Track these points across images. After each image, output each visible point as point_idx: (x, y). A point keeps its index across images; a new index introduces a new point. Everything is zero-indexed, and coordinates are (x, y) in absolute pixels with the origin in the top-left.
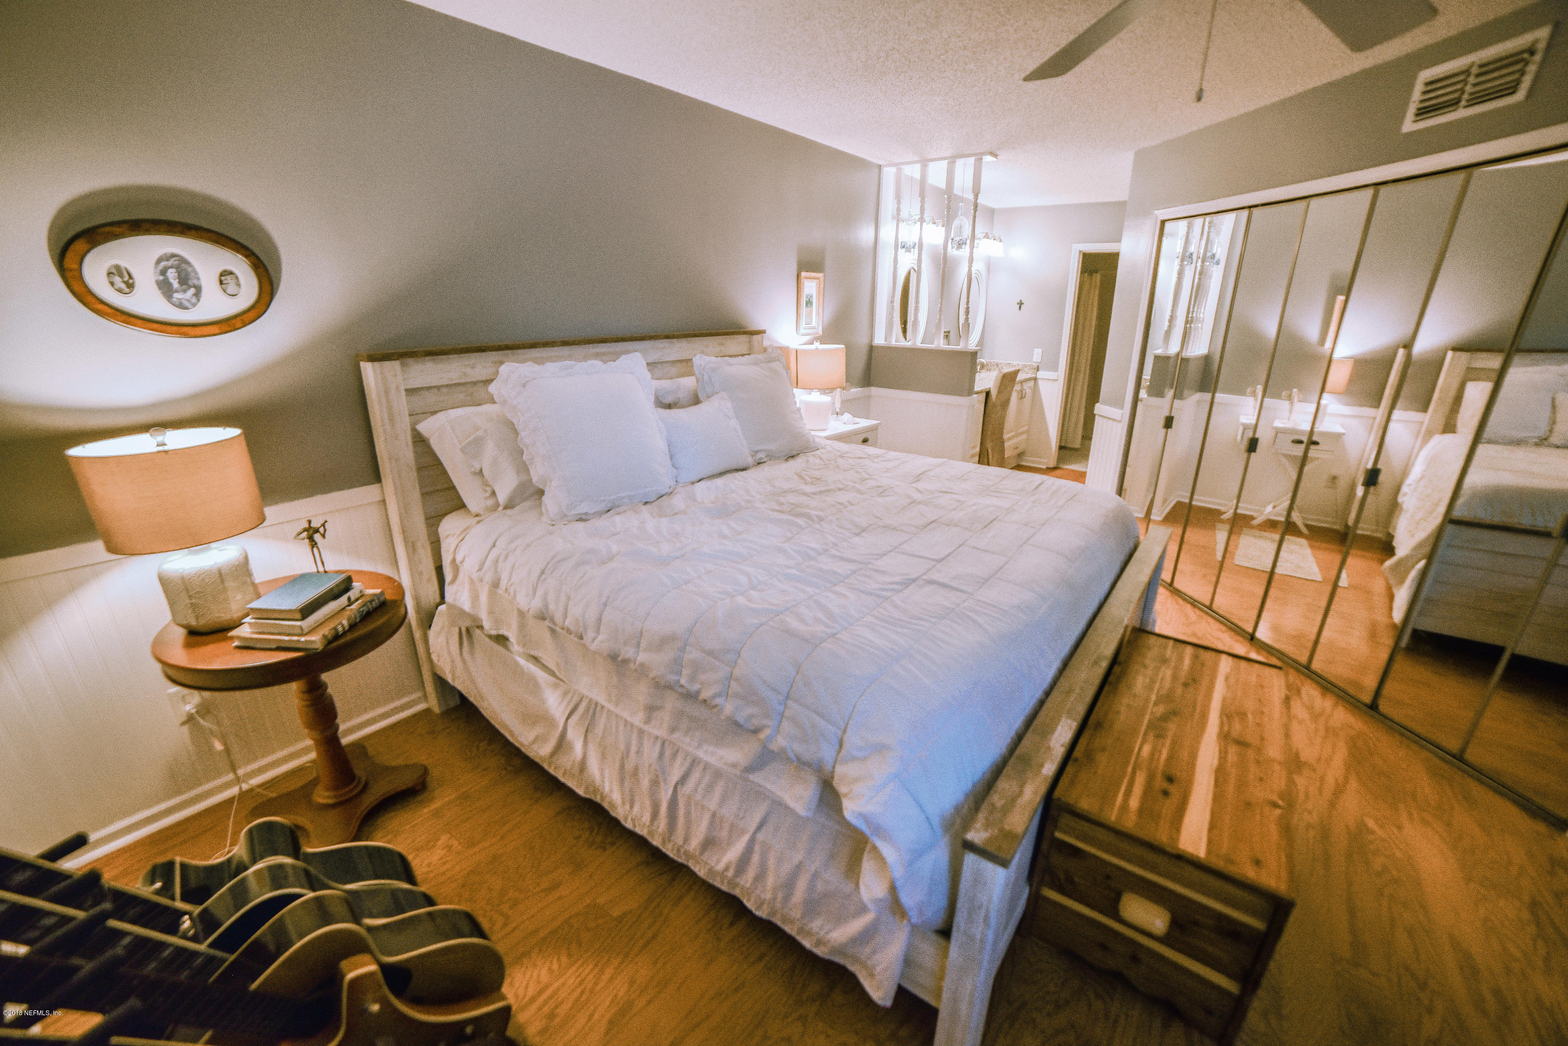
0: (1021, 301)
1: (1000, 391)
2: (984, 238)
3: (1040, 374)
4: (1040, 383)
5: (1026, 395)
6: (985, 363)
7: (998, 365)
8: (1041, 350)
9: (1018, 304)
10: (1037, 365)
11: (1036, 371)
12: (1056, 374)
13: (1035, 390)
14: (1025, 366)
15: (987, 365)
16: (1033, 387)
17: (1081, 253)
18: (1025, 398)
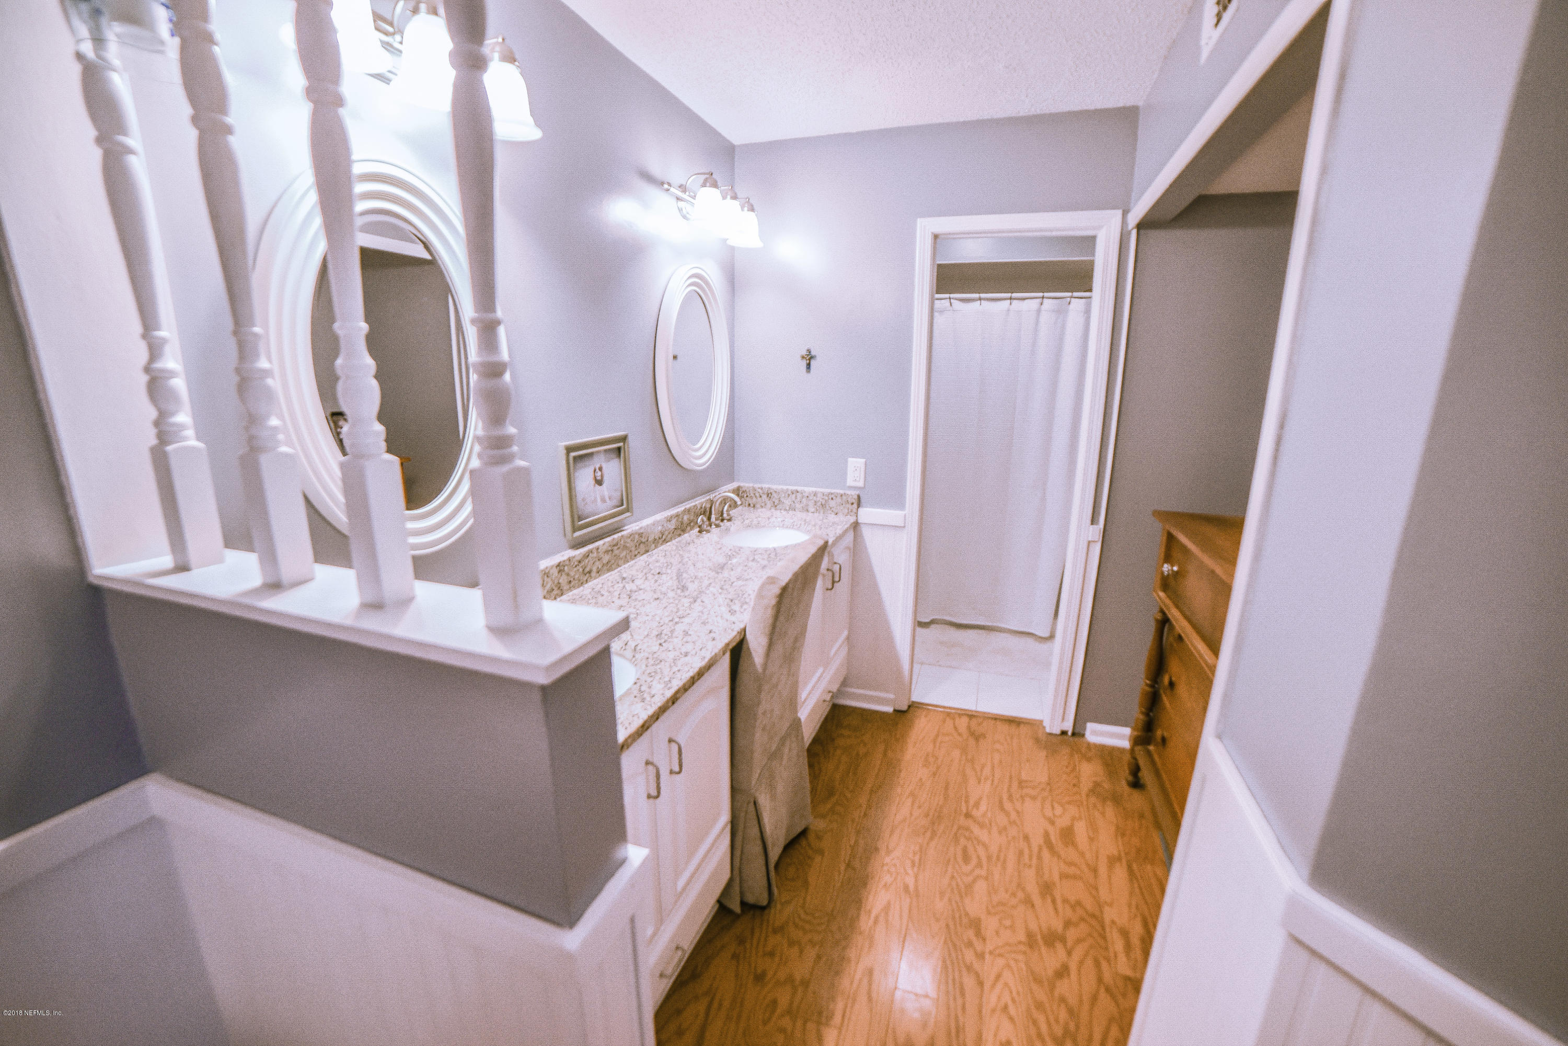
0: (809, 351)
1: (774, 633)
2: (704, 185)
3: (867, 514)
4: (866, 532)
5: (840, 574)
6: (744, 489)
7: (770, 495)
8: (863, 460)
9: (803, 357)
10: (857, 493)
11: (856, 508)
12: (900, 513)
13: (857, 549)
14: (832, 497)
15: (748, 494)
16: (851, 545)
17: (938, 241)
18: (839, 581)
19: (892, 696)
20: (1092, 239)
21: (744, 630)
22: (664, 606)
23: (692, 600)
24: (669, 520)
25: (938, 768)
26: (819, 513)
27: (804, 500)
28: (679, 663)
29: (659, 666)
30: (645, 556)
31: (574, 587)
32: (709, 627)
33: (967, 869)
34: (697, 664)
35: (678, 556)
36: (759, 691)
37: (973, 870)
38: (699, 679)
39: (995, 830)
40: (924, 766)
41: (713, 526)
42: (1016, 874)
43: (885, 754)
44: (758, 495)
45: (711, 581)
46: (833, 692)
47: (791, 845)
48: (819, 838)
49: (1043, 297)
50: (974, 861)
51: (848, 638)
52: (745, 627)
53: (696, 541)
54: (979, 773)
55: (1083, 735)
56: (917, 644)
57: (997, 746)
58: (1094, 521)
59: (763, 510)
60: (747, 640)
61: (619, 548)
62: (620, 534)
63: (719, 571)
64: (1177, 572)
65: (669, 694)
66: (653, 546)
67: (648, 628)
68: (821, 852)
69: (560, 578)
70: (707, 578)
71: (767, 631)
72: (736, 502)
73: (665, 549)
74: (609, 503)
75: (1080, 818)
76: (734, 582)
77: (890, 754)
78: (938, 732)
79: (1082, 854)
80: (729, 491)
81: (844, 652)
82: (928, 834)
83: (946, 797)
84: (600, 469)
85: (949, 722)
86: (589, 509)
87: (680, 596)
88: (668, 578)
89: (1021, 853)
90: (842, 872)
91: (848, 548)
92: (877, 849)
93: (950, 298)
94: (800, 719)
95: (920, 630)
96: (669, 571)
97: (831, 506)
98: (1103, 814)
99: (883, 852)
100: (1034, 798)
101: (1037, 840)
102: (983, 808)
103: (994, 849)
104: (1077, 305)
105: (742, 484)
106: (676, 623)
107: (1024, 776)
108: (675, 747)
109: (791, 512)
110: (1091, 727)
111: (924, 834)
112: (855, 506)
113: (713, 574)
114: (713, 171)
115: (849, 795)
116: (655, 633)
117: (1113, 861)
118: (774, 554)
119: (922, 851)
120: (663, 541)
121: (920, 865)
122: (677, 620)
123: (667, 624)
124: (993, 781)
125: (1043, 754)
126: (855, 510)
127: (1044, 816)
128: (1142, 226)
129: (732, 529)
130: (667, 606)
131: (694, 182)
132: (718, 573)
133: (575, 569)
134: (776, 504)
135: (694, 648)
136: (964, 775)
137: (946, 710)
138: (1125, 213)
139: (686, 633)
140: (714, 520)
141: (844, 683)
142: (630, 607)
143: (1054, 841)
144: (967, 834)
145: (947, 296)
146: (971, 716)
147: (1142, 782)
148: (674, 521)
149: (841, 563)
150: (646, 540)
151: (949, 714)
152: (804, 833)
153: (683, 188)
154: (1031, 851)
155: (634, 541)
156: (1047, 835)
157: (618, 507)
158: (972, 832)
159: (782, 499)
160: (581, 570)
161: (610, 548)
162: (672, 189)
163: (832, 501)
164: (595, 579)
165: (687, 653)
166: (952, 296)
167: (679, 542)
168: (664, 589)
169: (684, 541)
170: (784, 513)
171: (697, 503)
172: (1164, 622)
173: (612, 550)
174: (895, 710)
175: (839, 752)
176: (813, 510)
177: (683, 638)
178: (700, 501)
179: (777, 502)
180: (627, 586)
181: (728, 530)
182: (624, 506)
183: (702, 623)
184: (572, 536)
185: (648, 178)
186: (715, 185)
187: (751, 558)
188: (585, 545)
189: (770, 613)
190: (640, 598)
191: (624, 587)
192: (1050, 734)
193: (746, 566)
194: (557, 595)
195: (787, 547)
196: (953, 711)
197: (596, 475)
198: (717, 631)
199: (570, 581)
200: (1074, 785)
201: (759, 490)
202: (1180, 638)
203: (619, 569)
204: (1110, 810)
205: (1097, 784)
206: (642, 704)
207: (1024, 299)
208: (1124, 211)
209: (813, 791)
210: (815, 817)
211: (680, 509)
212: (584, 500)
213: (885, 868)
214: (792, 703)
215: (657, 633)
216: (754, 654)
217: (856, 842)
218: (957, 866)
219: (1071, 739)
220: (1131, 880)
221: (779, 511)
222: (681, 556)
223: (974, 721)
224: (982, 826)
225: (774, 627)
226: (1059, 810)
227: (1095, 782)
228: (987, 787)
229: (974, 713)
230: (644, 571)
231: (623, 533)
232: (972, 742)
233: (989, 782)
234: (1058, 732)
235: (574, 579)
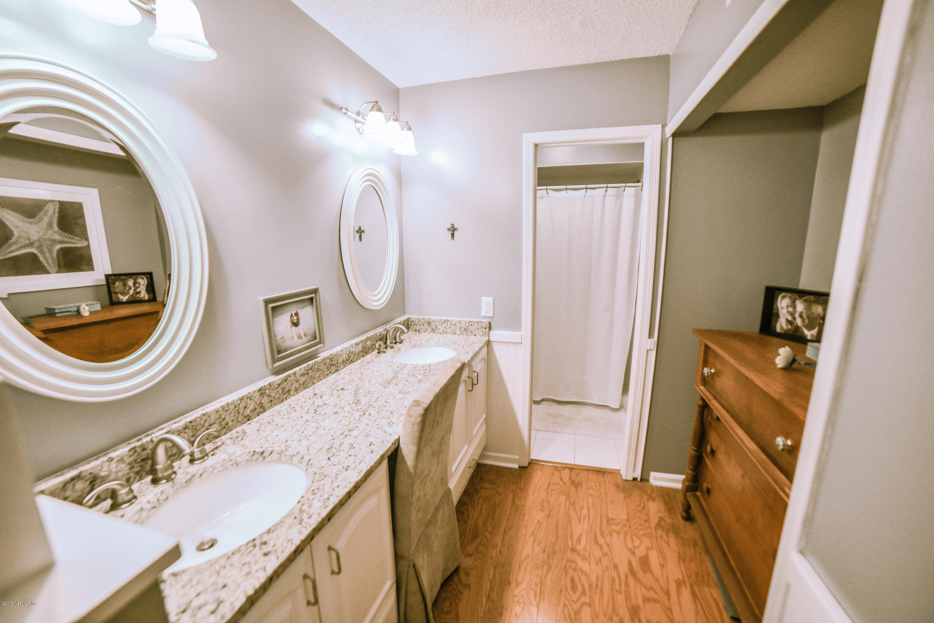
0: (453, 225)
1: (421, 442)
2: (372, 109)
3: (495, 335)
4: (496, 348)
5: (478, 379)
6: (412, 320)
7: (429, 324)
8: (491, 299)
9: (449, 230)
10: (489, 320)
11: (488, 330)
12: (518, 334)
13: (490, 359)
14: (471, 324)
15: (415, 323)
16: (486, 357)
17: (538, 149)
18: (477, 384)
19: (517, 457)
20: (641, 146)
21: (398, 440)
22: (340, 419)
23: (362, 413)
24: (357, 344)
25: (550, 511)
26: (463, 335)
27: (453, 327)
28: (340, 478)
29: (322, 482)
30: (335, 374)
31: (275, 404)
32: (371, 439)
33: (575, 597)
34: (354, 477)
35: (359, 373)
36: (412, 485)
37: (579, 599)
38: (355, 491)
39: (593, 561)
40: (541, 510)
41: (389, 348)
42: (611, 598)
43: (513, 503)
44: (421, 323)
45: (380, 395)
46: (475, 460)
47: (447, 582)
48: (467, 574)
49: (607, 187)
50: (580, 589)
51: (486, 419)
52: (400, 436)
53: (374, 360)
54: (579, 514)
55: (648, 481)
56: (533, 416)
57: (591, 492)
58: (650, 335)
59: (425, 333)
60: (401, 449)
61: (313, 371)
62: (314, 361)
63: (387, 386)
64: (714, 373)
65: (324, 513)
66: (342, 366)
67: (323, 442)
68: (467, 586)
69: (262, 400)
70: (376, 392)
71: (416, 441)
72: (404, 331)
73: (351, 368)
74: (305, 339)
75: (652, 548)
76: (396, 396)
77: (517, 502)
78: (550, 481)
79: (657, 580)
80: (400, 324)
81: (484, 428)
82: (545, 568)
83: (557, 537)
84: (296, 314)
85: (557, 474)
86: (288, 343)
87: (354, 410)
88: (348, 393)
89: (613, 580)
90: (484, 605)
91: (484, 359)
92: (509, 583)
93: (547, 189)
94: (450, 489)
95: (535, 406)
96: (350, 387)
97: (471, 330)
98: (668, 543)
99: (513, 585)
100: (618, 533)
101: (624, 569)
102: (583, 542)
103: (593, 579)
104: (629, 191)
105: (410, 316)
106: (346, 436)
107: (610, 515)
108: (334, 555)
109: (444, 334)
110: (653, 475)
111: (542, 567)
112: (487, 329)
113: (382, 388)
114: (378, 101)
115: (488, 536)
116: (327, 446)
117: (679, 584)
118: (428, 370)
119: (542, 583)
120: (350, 362)
121: (540, 593)
122: (347, 433)
123: (338, 438)
124: (589, 520)
125: (622, 496)
126: (487, 333)
127: (627, 548)
128: (675, 135)
129: (402, 349)
130: (341, 420)
131: (365, 108)
132: (385, 387)
133: (275, 391)
134: (434, 329)
135: (355, 462)
136: (569, 517)
137: (554, 465)
138: (663, 127)
139: (352, 446)
140: (389, 344)
141: (485, 449)
142: (313, 422)
143: (636, 569)
144: (573, 565)
145: (545, 187)
146: (571, 468)
147: (692, 515)
148: (360, 345)
149: (477, 371)
150: (336, 362)
151: (556, 468)
152: (456, 571)
153: (358, 114)
154: (619, 577)
155: (326, 364)
156: (630, 563)
157: (313, 341)
158: (576, 564)
159: (438, 326)
160: (281, 391)
161: (305, 372)
162: (349, 113)
163: (472, 327)
164: (293, 396)
165: (348, 467)
166: (548, 187)
167: (363, 361)
168: (342, 404)
169: (366, 361)
170: (439, 335)
171: (376, 332)
172: (704, 407)
173: (308, 373)
174: (520, 467)
175: (481, 501)
176: (459, 333)
177: (349, 451)
178: (380, 330)
179: (434, 328)
180: (316, 401)
181: (399, 350)
182: (317, 340)
183: (366, 436)
184: (273, 366)
185: (331, 104)
186: (380, 110)
187: (411, 374)
188: (285, 372)
189: (417, 428)
190: (323, 413)
191: (314, 402)
192: (626, 480)
193: (407, 381)
194: (260, 412)
195: (438, 363)
196: (559, 465)
197: (293, 319)
198: (376, 444)
199: (271, 400)
200: (646, 521)
201: (422, 320)
202: (718, 419)
203: (313, 387)
204: (672, 540)
205: (661, 519)
206: (299, 526)
207: (594, 189)
208: (662, 125)
209: (462, 535)
210: (465, 556)
211: (363, 337)
212: (282, 338)
213: (516, 599)
214: (444, 480)
215: (328, 447)
216: (406, 459)
217: (494, 577)
218: (567, 595)
219: (640, 484)
220: (695, 602)
221: (435, 334)
222: (362, 374)
223: (574, 472)
224: (584, 558)
225: (420, 437)
226: (637, 542)
227: (659, 518)
228: (586, 525)
229: (573, 467)
230: (332, 388)
231: (316, 360)
232: (573, 489)
233: (587, 521)
234: (631, 479)
235: (275, 398)
